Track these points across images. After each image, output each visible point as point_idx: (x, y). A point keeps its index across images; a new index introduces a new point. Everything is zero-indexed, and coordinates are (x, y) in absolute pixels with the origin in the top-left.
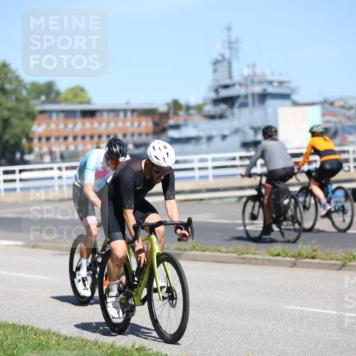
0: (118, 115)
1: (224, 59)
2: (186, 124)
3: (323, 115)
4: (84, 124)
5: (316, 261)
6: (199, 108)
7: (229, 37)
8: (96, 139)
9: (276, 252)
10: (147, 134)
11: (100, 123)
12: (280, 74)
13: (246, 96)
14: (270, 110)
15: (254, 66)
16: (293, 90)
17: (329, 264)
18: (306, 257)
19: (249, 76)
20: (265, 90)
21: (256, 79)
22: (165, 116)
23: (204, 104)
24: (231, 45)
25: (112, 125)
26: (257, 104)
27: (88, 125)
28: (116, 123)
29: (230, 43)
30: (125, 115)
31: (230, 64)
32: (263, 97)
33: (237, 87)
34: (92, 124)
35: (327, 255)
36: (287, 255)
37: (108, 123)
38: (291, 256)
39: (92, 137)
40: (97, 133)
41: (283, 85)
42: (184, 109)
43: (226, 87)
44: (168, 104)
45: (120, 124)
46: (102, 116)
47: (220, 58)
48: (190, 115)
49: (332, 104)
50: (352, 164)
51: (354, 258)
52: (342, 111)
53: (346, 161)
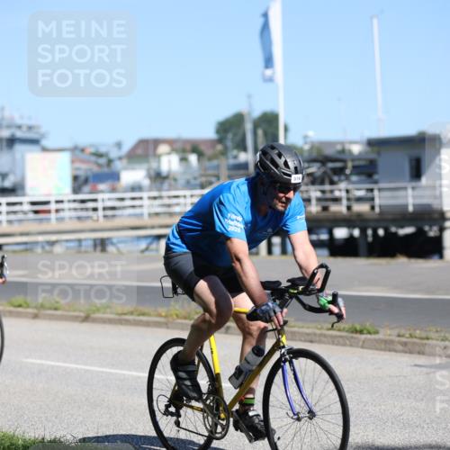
3: (73, 162)
5: (59, 313)
9: (18, 303)
12: (30, 118)
14: (18, 156)
15: (2, 109)
16: (43, 136)
18: (50, 309)
20: (13, 135)
21: (4, 123)
26: (5, 149)
32: (11, 142)
36: (28, 307)
38: (33, 308)
41: (32, 130)
49: (83, 150)
50: (101, 213)
51: (98, 310)
52: (93, 158)
53: (95, 209)
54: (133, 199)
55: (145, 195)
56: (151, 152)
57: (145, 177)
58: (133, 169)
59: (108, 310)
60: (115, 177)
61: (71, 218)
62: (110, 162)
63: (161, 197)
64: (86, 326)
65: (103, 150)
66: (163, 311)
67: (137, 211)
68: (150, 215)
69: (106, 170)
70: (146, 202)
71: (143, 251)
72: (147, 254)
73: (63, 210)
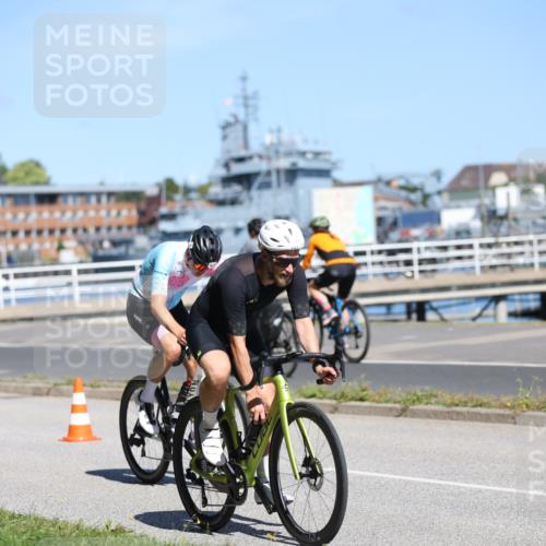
0: (88, 201)
1: (237, 121)
2: (183, 214)
3: (376, 199)
4: (40, 213)
5: (365, 404)
6: (203, 190)
7: (244, 90)
8: (57, 233)
9: (310, 393)
10: (130, 227)
11: (63, 213)
12: (316, 142)
13: (269, 173)
14: (301, 192)
15: (279, 130)
16: (335, 165)
17: (385, 408)
18: (353, 399)
19: (272, 144)
20: (294, 164)
21: (282, 149)
22: (155, 201)
23: (210, 184)
24: (247, 101)
25: (80, 214)
26: (284, 184)
27: (46, 215)
28: (86, 211)
29: (246, 98)
30: (99, 201)
31: (245, 129)
32: (292, 174)
33: (256, 160)
34: (51, 213)
35: (381, 396)
36: (324, 397)
37: (75, 212)
38: (330, 398)
39: (51, 232)
40: (58, 225)
41: (321, 157)
42: (181, 190)
43: (241, 160)
44: (159, 185)
45: (92, 213)
46: (66, 201)
47: (232, 120)
48: (190, 200)
49: (388, 183)
50: (416, 268)
51: (419, 400)
52: (403, 193)
53: (408, 263)
54: (459, 247)
55: (476, 242)
56: (481, 183)
57: (475, 217)
58: (458, 207)
59: (433, 400)
60: (435, 218)
61: (375, 275)
62: (426, 197)
63: (497, 245)
64: (403, 422)
65: (415, 182)
66: (507, 400)
67: (466, 263)
68: (483, 268)
69: (421, 208)
70: (477, 251)
71: (474, 319)
72: (479, 321)
73: (365, 264)
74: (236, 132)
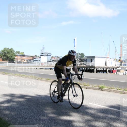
2: (36, 58)
10: (31, 59)
19: (45, 52)
23: (39, 56)
24: (43, 48)
28: (27, 57)
32: (47, 55)
40: (24, 59)
41: (50, 54)
43: (42, 54)
74: (42, 51)
